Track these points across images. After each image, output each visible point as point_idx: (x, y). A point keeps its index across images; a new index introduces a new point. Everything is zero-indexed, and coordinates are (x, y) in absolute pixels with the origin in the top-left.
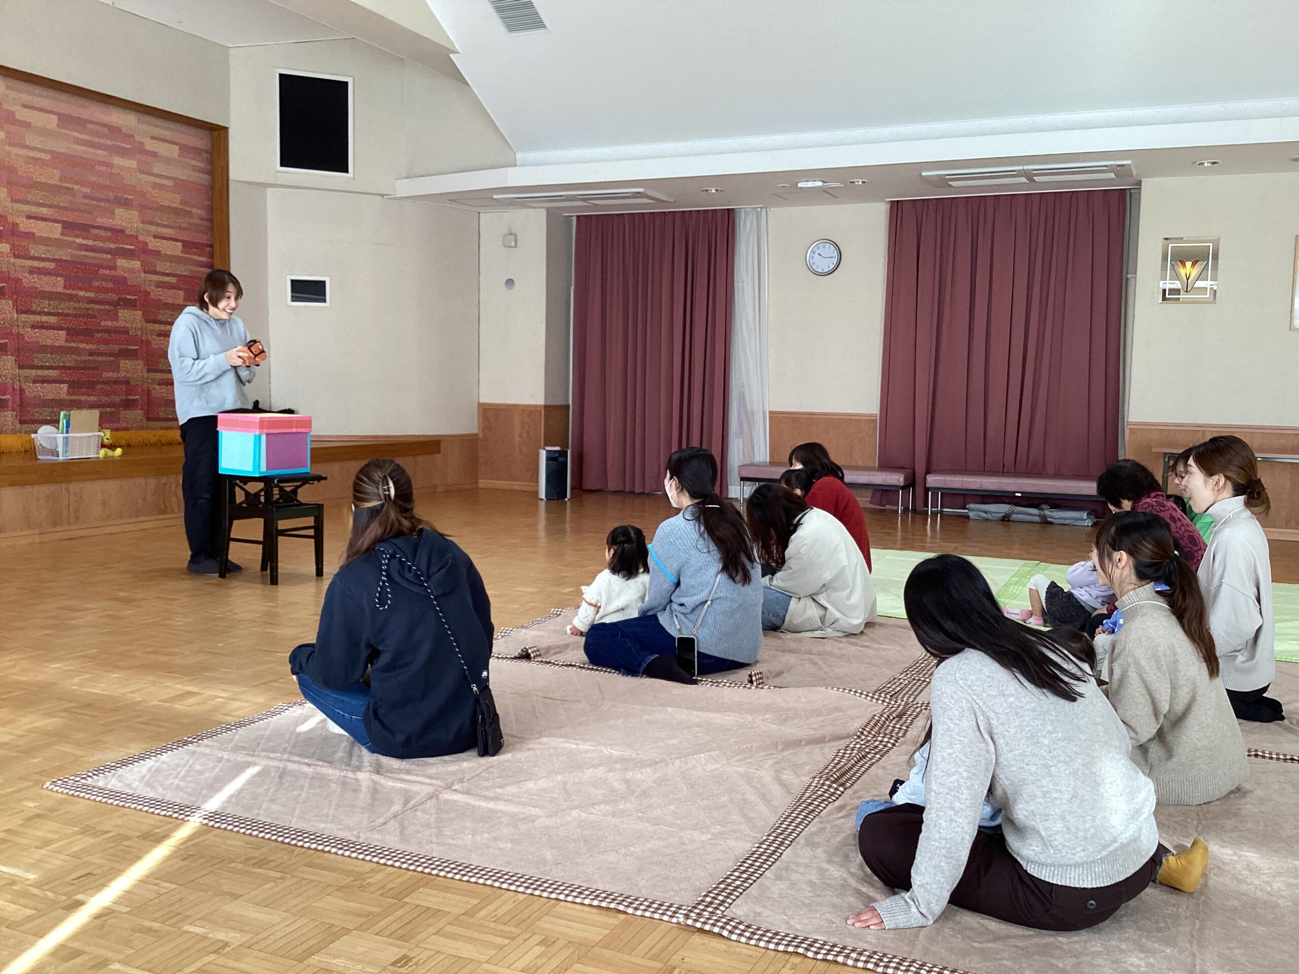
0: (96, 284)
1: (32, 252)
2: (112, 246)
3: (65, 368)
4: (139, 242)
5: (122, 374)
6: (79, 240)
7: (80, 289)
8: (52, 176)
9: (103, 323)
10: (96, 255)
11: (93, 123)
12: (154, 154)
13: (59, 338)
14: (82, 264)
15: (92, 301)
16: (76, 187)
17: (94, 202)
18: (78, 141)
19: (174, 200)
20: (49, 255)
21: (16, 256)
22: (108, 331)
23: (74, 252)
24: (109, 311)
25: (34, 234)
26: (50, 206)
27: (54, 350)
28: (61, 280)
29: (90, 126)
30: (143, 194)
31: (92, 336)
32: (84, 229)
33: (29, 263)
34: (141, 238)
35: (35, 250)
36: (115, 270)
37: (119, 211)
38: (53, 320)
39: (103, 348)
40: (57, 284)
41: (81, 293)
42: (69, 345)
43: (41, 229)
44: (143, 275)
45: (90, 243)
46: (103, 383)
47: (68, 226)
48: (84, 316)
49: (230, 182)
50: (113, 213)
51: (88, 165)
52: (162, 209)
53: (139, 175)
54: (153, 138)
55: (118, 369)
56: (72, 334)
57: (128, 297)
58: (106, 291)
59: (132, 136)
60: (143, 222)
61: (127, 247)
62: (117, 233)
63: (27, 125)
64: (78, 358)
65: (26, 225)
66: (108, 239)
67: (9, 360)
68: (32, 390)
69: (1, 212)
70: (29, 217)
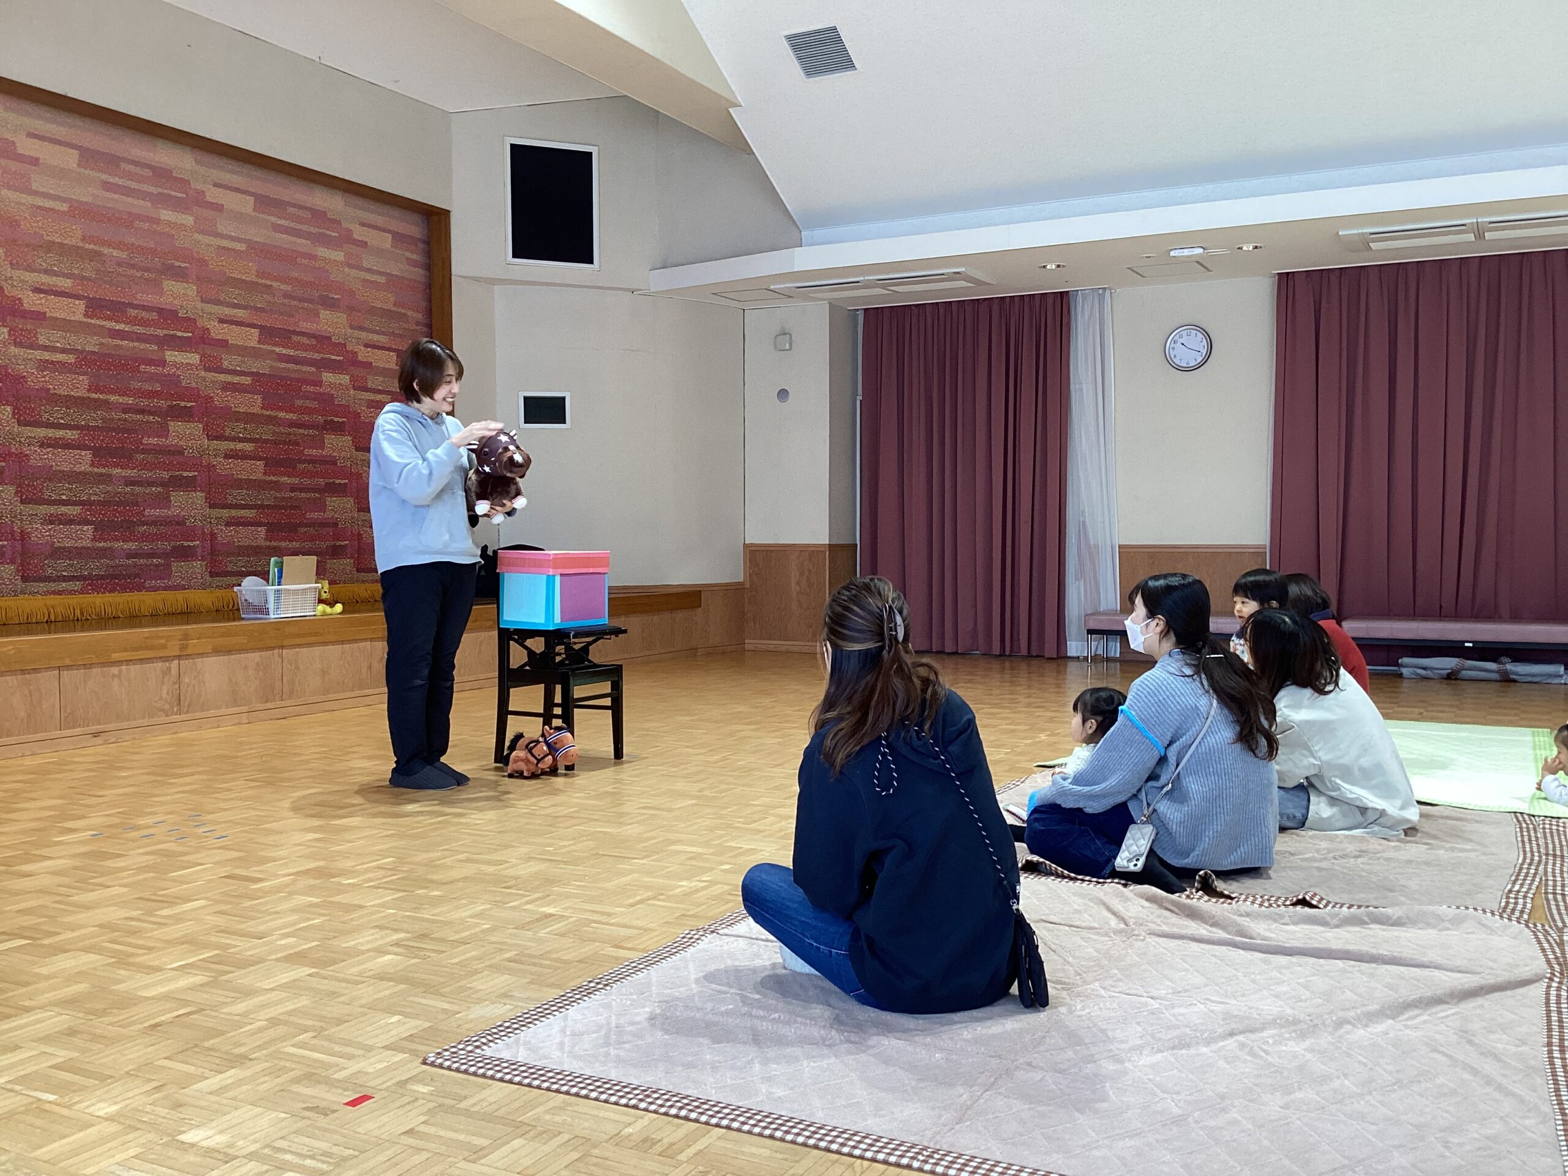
0: (299, 402)
1: (226, 364)
2: (316, 356)
3: (261, 507)
4: (347, 351)
5: (329, 514)
6: (277, 350)
7: (281, 409)
8: (248, 271)
9: (306, 452)
10: (298, 367)
11: (294, 206)
12: (364, 244)
13: (256, 470)
14: (282, 378)
15: (292, 424)
16: (275, 284)
17: (296, 303)
18: (277, 228)
19: (385, 300)
20: (245, 368)
21: (208, 369)
22: (312, 461)
23: (274, 364)
24: (314, 436)
25: (227, 341)
26: (245, 308)
27: (250, 484)
28: (258, 399)
29: (291, 210)
30: (352, 293)
31: (295, 468)
32: (283, 336)
33: (222, 377)
34: (349, 347)
35: (229, 361)
36: (321, 386)
37: (324, 314)
38: (248, 447)
39: (307, 482)
40: (254, 404)
41: (282, 415)
42: (268, 478)
43: (236, 336)
44: (352, 392)
45: (292, 352)
46: (307, 525)
47: (268, 333)
48: (285, 442)
49: (453, 278)
50: (317, 315)
51: (288, 257)
52: (373, 311)
53: (346, 270)
54: (363, 224)
55: (323, 508)
56: (273, 464)
57: (336, 419)
58: (311, 411)
59: (339, 222)
60: (351, 327)
61: (334, 357)
62: (323, 340)
63: (218, 208)
64: (278, 495)
65: (218, 331)
66: (312, 348)
67: (199, 497)
68: (225, 534)
69: (190, 315)
70: (221, 321)
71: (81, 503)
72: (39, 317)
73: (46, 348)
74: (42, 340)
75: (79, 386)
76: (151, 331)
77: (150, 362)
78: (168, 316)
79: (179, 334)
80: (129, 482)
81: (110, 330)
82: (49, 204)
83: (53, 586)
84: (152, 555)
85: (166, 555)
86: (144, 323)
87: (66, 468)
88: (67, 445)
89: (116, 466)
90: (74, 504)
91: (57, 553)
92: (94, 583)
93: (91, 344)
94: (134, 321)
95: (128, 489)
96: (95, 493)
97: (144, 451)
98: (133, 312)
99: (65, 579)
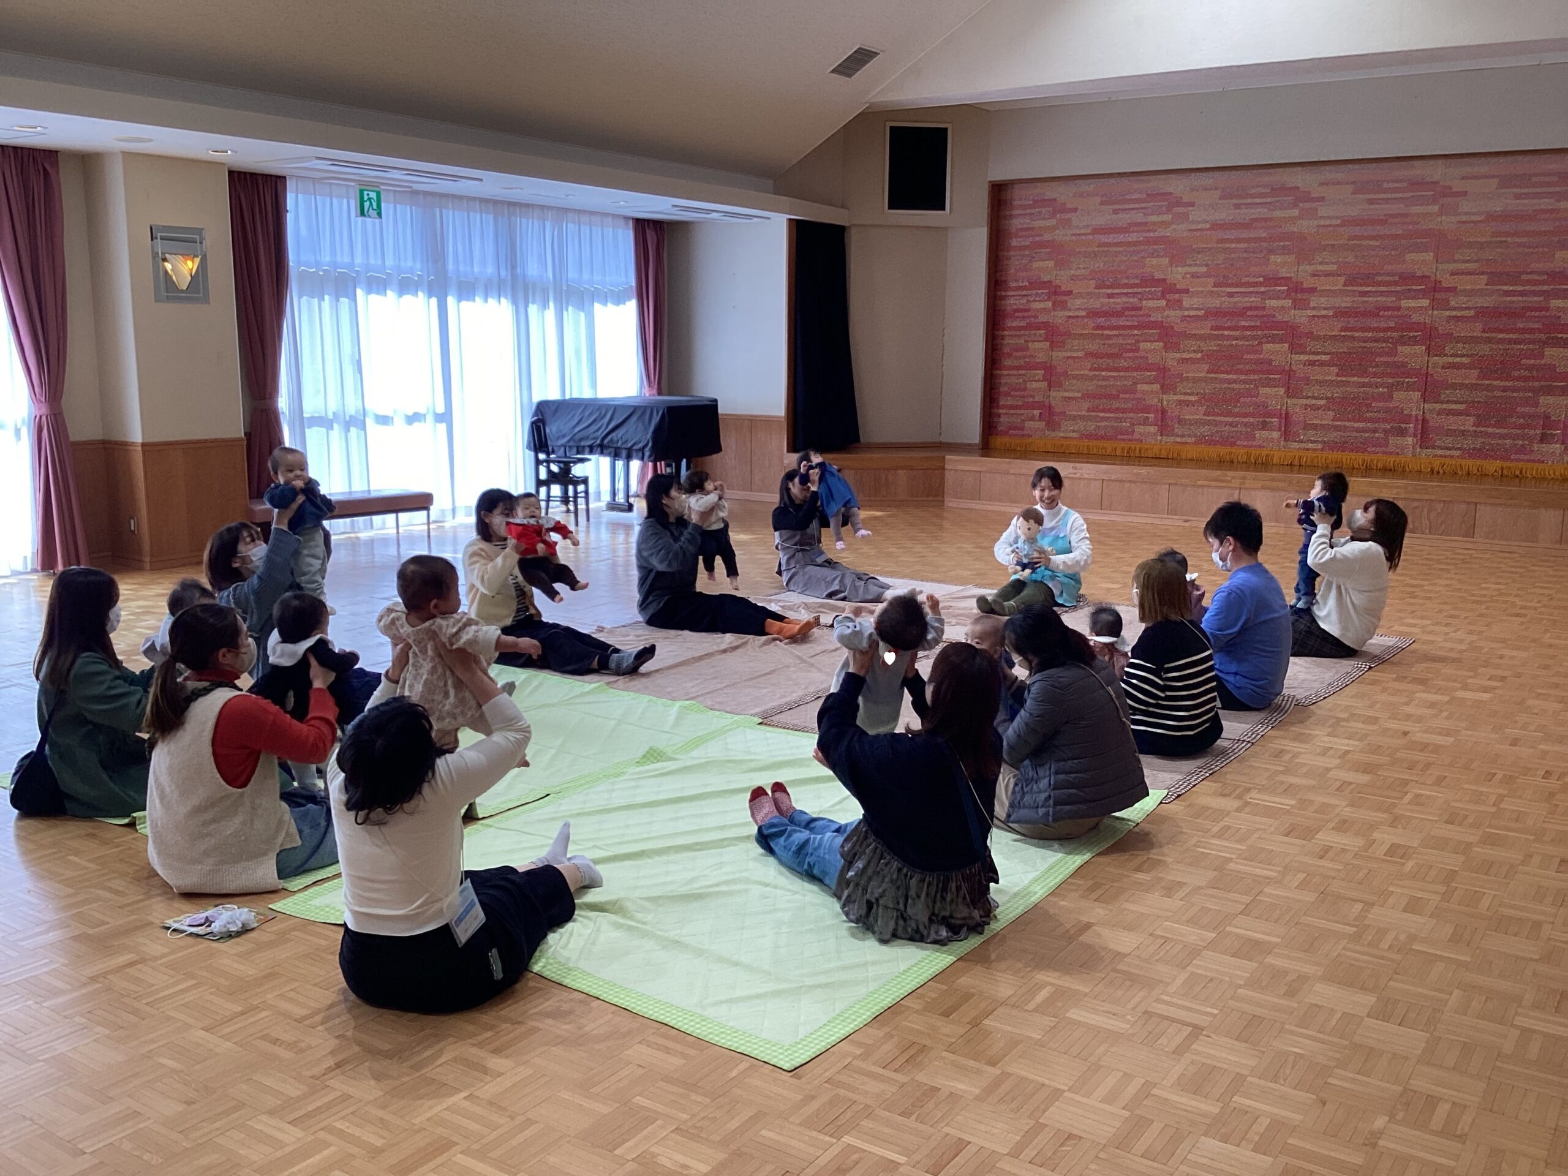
0: (1520, 325)
1: (1452, 303)
2: (1545, 288)
3: (1473, 402)
5: (1541, 409)
6: (1505, 288)
7: (1501, 331)
8: (1483, 234)
9: (1523, 362)
10: (1524, 298)
11: (1542, 173)
13: (1470, 376)
14: (1505, 308)
15: (1510, 341)
16: (1509, 239)
17: (1531, 250)
18: (1518, 197)
20: (1470, 304)
21: (1434, 309)
22: (1529, 368)
23: (1498, 299)
24: (1533, 350)
25: (1456, 287)
26: (1476, 262)
27: (1462, 386)
28: (1479, 326)
29: (1534, 179)
31: (1509, 374)
32: (1513, 276)
33: (1448, 313)
35: (1456, 301)
36: (1548, 311)
37: (1562, 254)
38: (1465, 360)
39: (1521, 384)
40: (1475, 329)
41: (1501, 336)
42: (1480, 382)
43: (1465, 283)
45: (1518, 288)
46: (1516, 417)
47: (1496, 278)
48: (1501, 356)
50: (1553, 256)
55: (1537, 404)
56: (1485, 372)
58: (1532, 331)
64: (1490, 394)
65: (1447, 281)
66: (1544, 283)
67: (1416, 395)
68: (1434, 421)
69: (1425, 274)
70: (1453, 274)
71: (1326, 398)
72: (1313, 290)
73: (1314, 308)
74: (1312, 305)
75: (1335, 328)
76: (1392, 288)
77: (1389, 309)
78: (1407, 278)
79: (1414, 287)
80: (1364, 385)
81: (1360, 292)
82: (1328, 222)
83: (1303, 445)
84: (1375, 431)
85: (1385, 431)
86: (1388, 284)
87: (1320, 378)
88: (1322, 364)
89: (1354, 376)
90: (1321, 399)
91: (1307, 427)
92: (1332, 446)
93: (1345, 302)
94: (1379, 284)
95: (1362, 390)
96: (1337, 393)
97: (1377, 366)
98: (1380, 278)
99: (1312, 442)
